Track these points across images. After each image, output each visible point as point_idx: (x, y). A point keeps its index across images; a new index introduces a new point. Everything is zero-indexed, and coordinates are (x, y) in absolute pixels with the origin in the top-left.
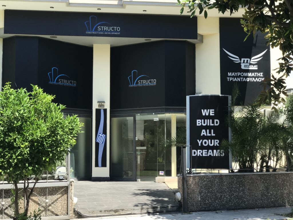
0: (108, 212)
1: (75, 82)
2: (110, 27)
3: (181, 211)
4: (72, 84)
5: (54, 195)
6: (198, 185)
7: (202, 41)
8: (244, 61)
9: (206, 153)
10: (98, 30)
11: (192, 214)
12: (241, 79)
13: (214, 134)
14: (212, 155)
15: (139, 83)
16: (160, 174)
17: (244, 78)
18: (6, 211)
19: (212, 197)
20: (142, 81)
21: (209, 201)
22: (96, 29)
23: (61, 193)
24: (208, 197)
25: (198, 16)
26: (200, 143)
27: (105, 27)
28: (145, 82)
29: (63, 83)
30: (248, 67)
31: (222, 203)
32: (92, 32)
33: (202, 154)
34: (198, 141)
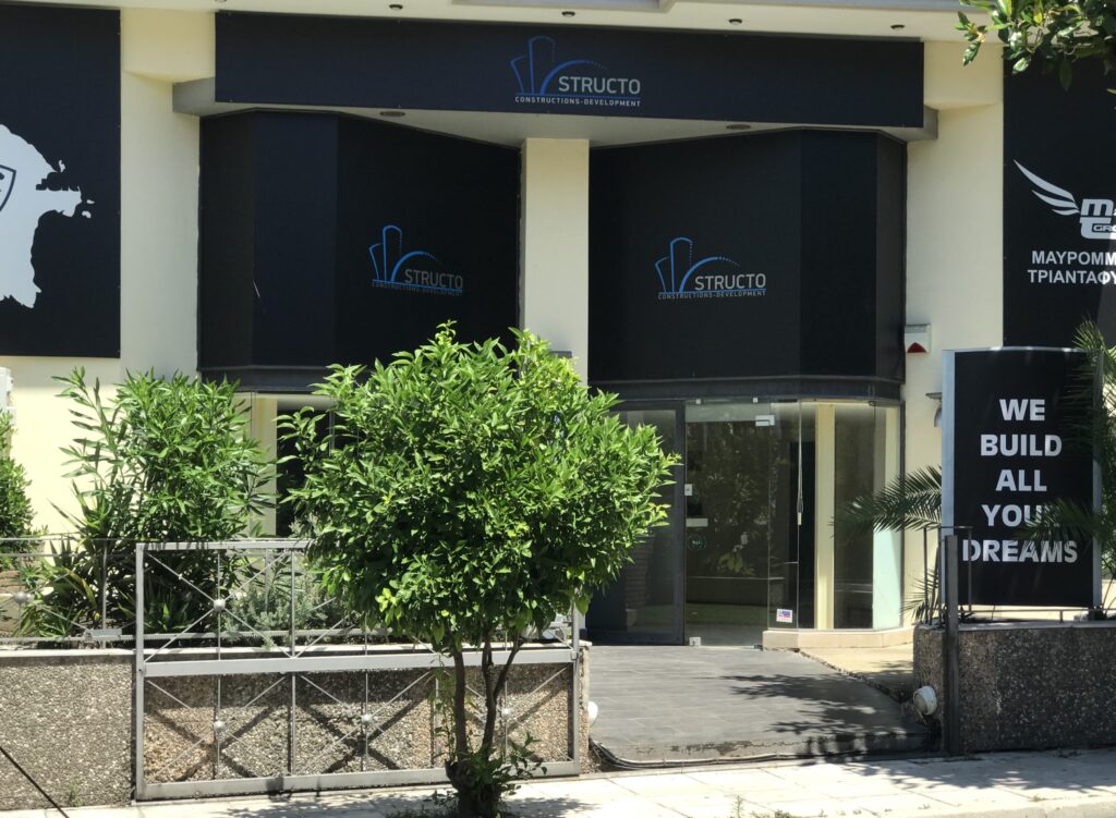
0: (698, 750)
1: (459, 280)
2: (604, 80)
3: (939, 749)
4: (448, 287)
5: (524, 692)
6: (997, 664)
7: (934, 134)
8: (1092, 207)
9: (1015, 551)
10: (561, 89)
11: (980, 759)
12: (1078, 276)
13: (1042, 484)
14: (1036, 559)
15: (700, 286)
16: (780, 618)
17: (1092, 273)
18: (373, 744)
19: (1042, 703)
20: (709, 278)
21: (1030, 718)
22: (553, 88)
23: (550, 686)
24: (1028, 704)
25: (930, 42)
26: (991, 515)
27: (584, 79)
28: (721, 283)
29: (420, 283)
30: (1107, 231)
31: (1074, 724)
32: (536, 97)
33: (999, 554)
34: (986, 508)
